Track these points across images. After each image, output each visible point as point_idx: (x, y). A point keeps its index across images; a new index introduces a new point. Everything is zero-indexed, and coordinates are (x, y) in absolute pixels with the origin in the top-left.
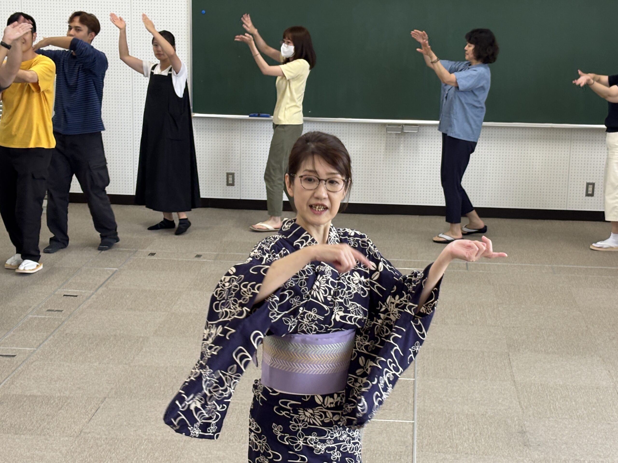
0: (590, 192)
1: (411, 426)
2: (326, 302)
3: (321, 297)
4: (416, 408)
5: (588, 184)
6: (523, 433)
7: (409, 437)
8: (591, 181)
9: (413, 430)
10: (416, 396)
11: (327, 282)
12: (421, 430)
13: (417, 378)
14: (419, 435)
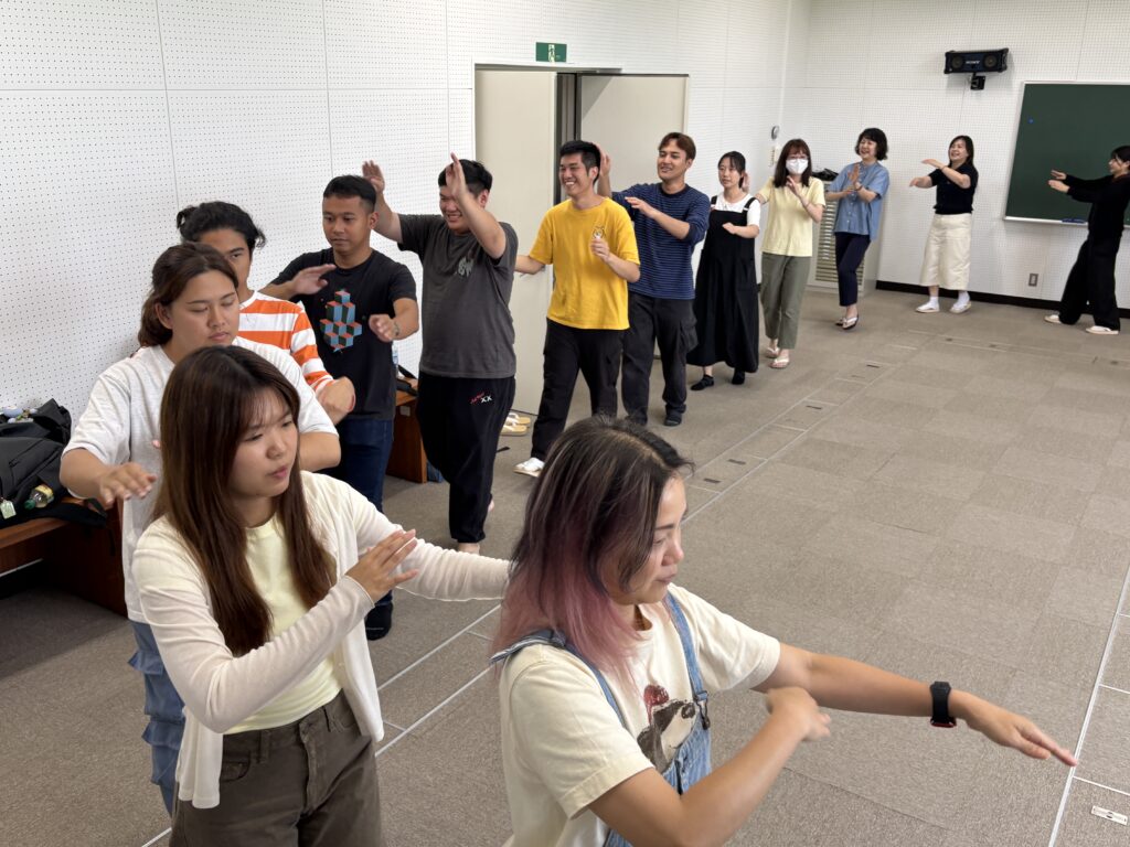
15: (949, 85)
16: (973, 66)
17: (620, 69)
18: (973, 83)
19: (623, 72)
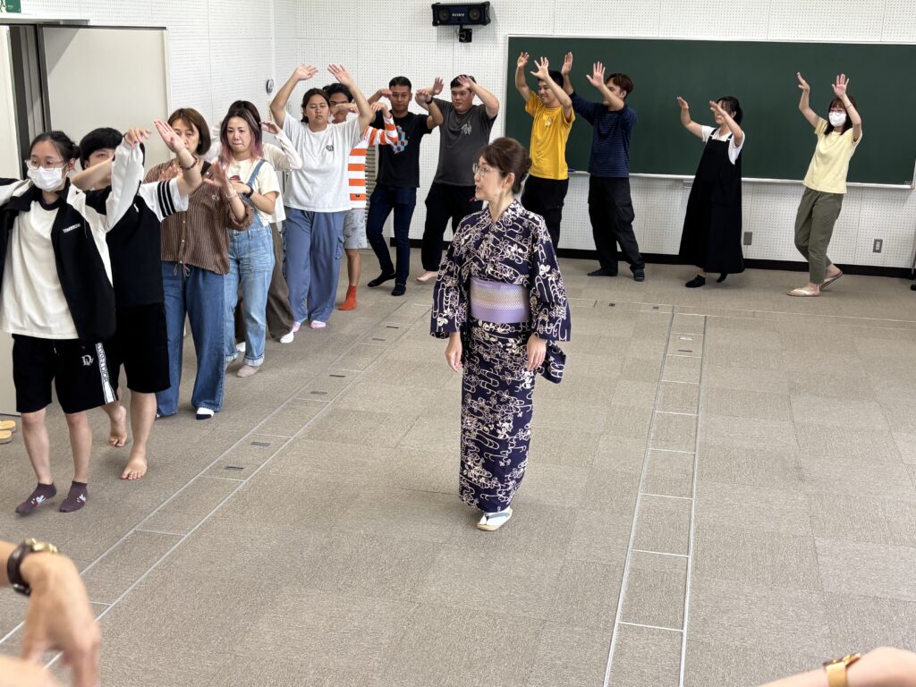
0: (877, 249)
1: (692, 457)
2: (485, 260)
3: (482, 255)
4: (698, 441)
5: (876, 241)
6: (798, 468)
7: (690, 467)
8: (879, 238)
9: (694, 460)
10: (699, 430)
11: (488, 245)
12: (702, 461)
13: (700, 414)
14: (699, 465)
15: (439, 37)
16: (459, 18)
17: (87, 21)
18: (461, 36)
19: (91, 24)
